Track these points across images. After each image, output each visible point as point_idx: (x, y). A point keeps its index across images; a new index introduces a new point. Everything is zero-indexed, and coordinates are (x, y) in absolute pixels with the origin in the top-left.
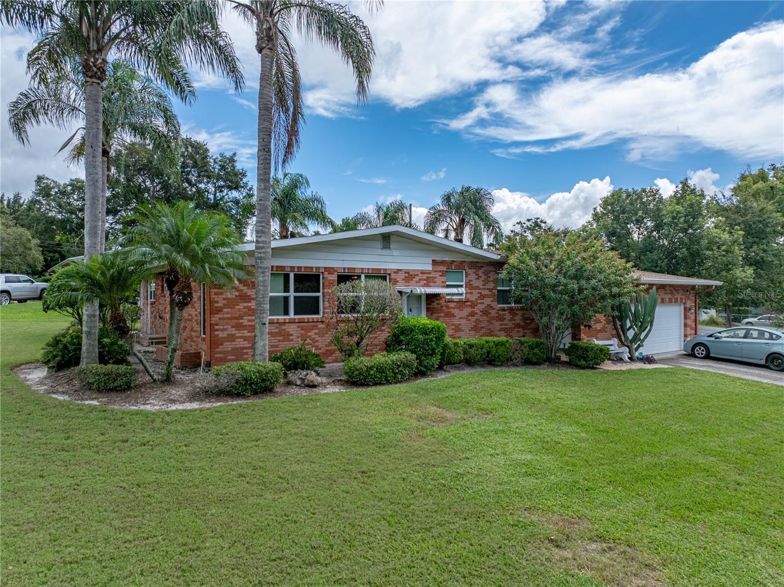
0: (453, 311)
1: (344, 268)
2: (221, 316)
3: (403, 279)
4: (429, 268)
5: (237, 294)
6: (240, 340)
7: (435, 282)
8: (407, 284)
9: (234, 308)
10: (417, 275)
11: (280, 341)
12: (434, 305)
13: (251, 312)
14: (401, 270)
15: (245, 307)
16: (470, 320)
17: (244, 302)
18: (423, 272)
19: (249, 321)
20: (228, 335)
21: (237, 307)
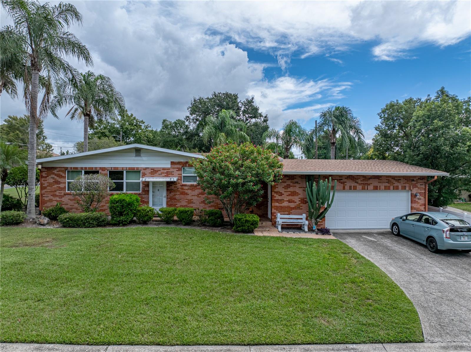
0: (186, 191)
1: (111, 168)
2: (46, 190)
3: (150, 173)
4: (169, 166)
5: (54, 180)
6: (55, 202)
7: (173, 174)
8: (152, 175)
9: (52, 187)
10: (160, 171)
11: (75, 203)
12: (173, 187)
13: (60, 189)
14: (148, 168)
15: (57, 187)
16: (200, 197)
17: (57, 184)
18: (164, 169)
19: (59, 193)
20: (49, 199)
21: (54, 187)
